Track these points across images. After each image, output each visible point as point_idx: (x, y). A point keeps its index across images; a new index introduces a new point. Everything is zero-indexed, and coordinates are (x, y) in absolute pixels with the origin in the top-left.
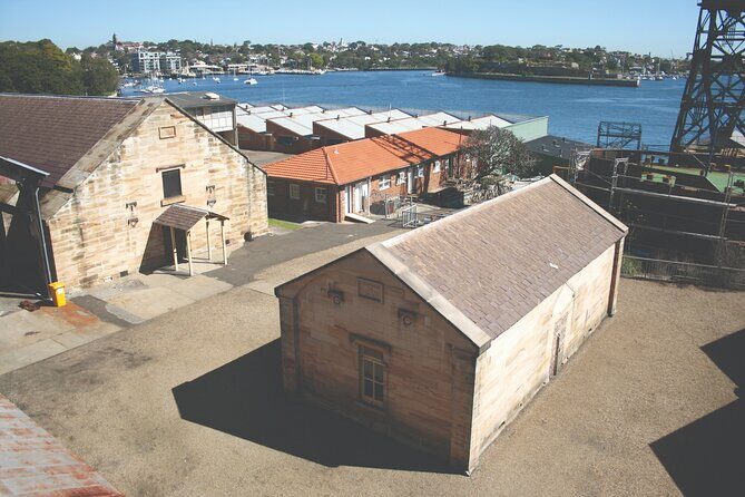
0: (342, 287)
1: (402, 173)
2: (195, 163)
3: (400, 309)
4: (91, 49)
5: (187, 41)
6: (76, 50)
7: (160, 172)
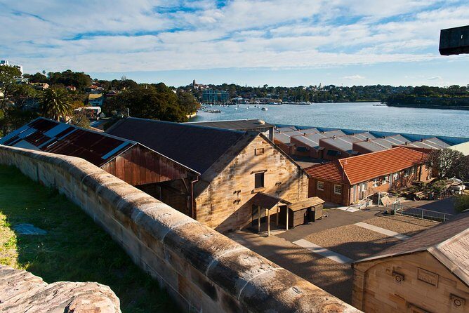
0: (405, 271)
1: (387, 178)
2: (272, 169)
3: (452, 294)
4: (181, 88)
5: (232, 85)
6: (173, 88)
7: (254, 174)
